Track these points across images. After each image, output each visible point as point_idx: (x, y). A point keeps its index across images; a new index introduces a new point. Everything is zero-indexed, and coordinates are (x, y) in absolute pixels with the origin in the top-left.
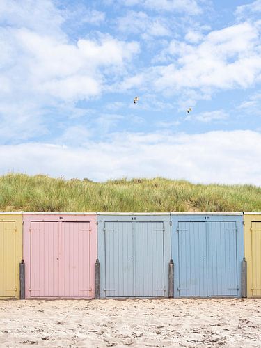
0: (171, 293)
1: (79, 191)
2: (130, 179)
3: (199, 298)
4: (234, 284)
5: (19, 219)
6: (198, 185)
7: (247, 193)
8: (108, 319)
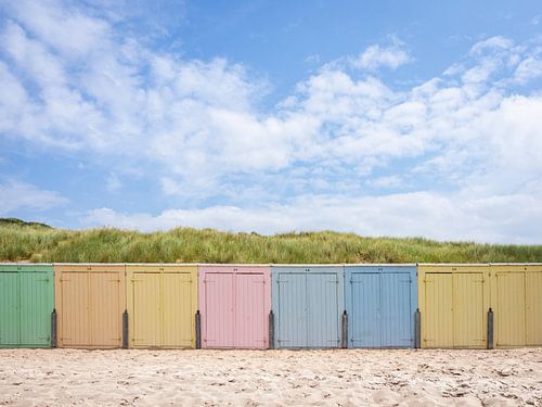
0: (344, 343)
1: (248, 244)
2: (298, 233)
3: (373, 348)
4: (408, 334)
5: (195, 271)
6: (367, 238)
7: (417, 246)
8: (289, 365)
